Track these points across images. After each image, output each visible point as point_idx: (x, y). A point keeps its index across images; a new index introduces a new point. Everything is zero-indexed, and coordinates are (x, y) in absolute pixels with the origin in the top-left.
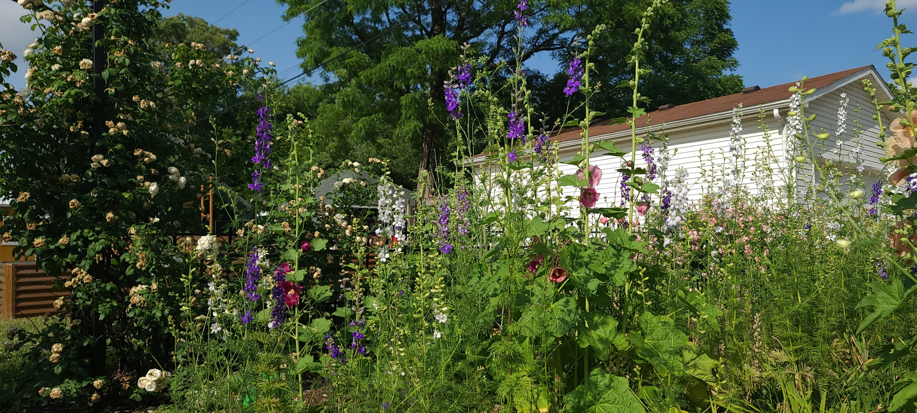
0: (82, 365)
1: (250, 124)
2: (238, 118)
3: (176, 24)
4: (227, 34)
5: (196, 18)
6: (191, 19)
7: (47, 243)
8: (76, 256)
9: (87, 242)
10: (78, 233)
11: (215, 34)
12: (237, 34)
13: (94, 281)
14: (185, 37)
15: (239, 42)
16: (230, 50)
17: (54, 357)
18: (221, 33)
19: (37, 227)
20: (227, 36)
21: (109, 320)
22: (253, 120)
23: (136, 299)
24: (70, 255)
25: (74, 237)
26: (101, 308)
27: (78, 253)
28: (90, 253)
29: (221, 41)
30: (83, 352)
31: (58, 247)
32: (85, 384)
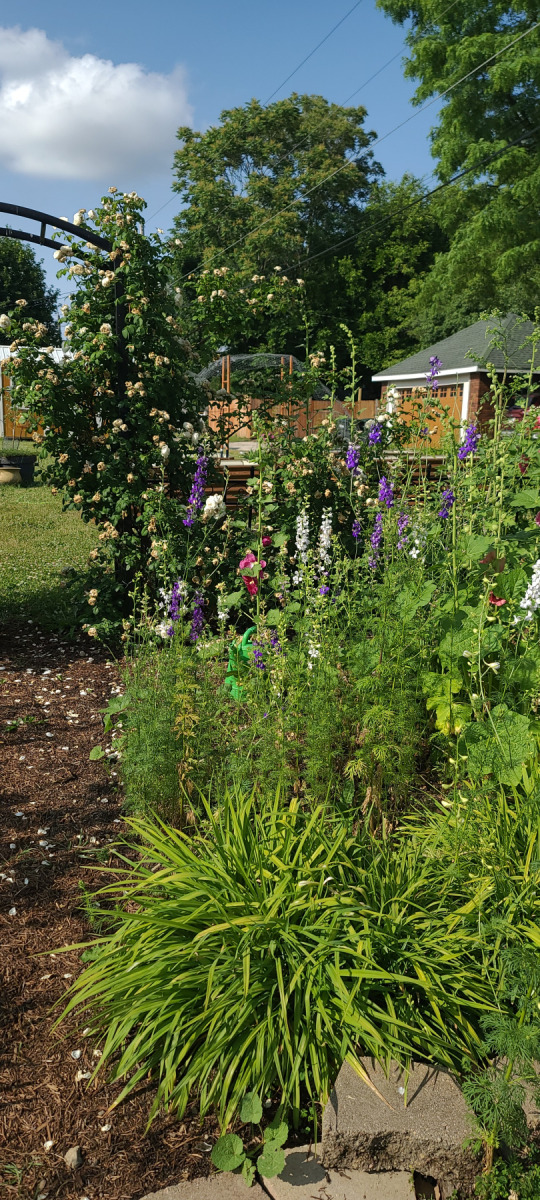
0: (116, 606)
1: (374, 250)
2: (359, 242)
3: (288, 111)
4: (351, 116)
5: (313, 96)
6: (307, 99)
7: (85, 497)
8: (108, 509)
9: (116, 499)
10: (108, 490)
11: (336, 118)
12: (365, 113)
13: (120, 535)
14: (298, 129)
15: (366, 127)
16: (353, 140)
17: (91, 600)
18: (344, 115)
19: (77, 483)
20: (351, 118)
21: (133, 570)
22: (379, 244)
23: (154, 553)
24: (104, 509)
25: (105, 493)
26: (127, 561)
27: (110, 507)
28: (118, 509)
29: (343, 129)
30: (115, 596)
31: (94, 502)
32: (116, 625)
